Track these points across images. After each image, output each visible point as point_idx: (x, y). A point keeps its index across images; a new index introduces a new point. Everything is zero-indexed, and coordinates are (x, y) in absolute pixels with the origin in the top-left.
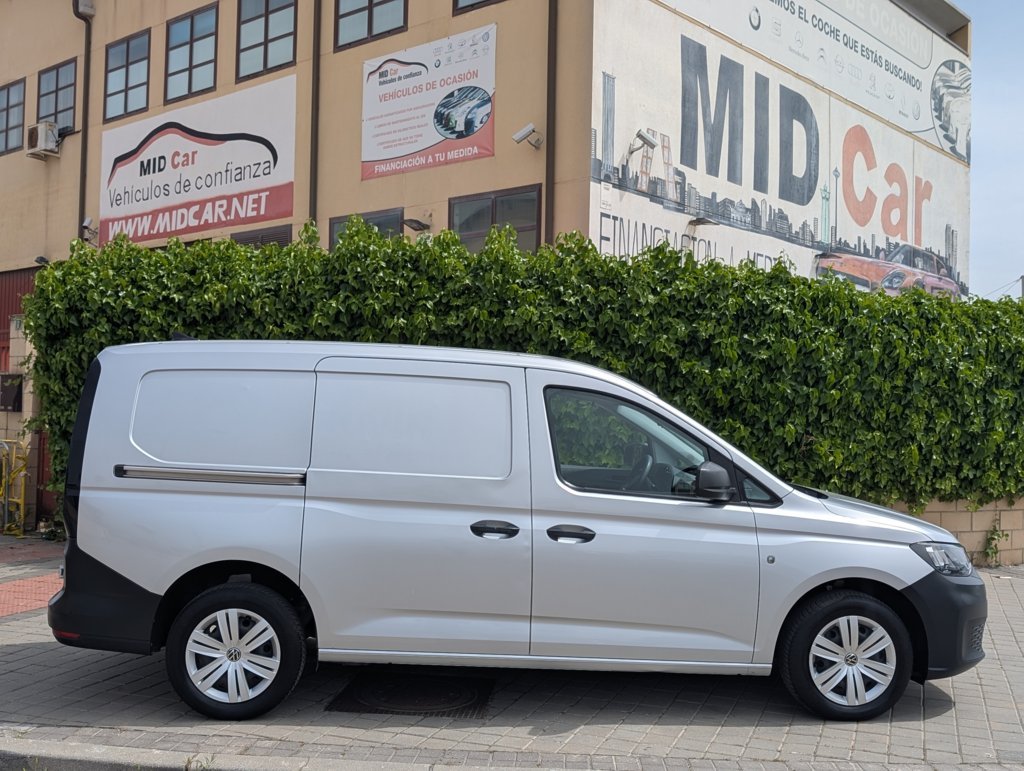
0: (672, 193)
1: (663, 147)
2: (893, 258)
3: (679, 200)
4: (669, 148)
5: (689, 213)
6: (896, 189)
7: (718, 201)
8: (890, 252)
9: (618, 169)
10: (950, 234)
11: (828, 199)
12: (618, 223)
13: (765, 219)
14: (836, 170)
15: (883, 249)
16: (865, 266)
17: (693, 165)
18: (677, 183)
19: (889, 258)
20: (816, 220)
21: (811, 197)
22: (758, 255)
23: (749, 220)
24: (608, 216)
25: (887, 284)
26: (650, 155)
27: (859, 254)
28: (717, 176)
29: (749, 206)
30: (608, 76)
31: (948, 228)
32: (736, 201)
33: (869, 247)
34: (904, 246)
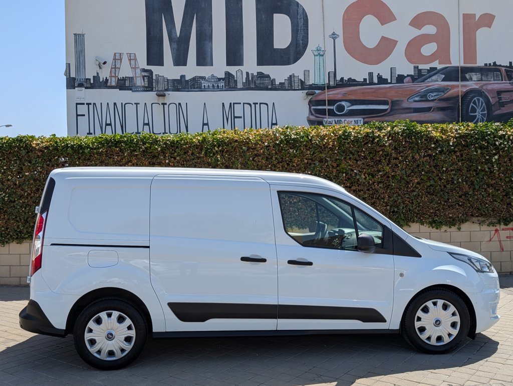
0: (139, 82)
1: (130, 60)
2: (426, 79)
3: (147, 85)
4: (135, 59)
5: (158, 91)
6: (430, 29)
7: (187, 78)
8: (421, 76)
9: (90, 79)
11: (323, 55)
12: (91, 107)
13: (241, 81)
14: (334, 34)
15: (408, 76)
16: (382, 91)
17: (160, 63)
18: (144, 77)
19: (419, 80)
20: (307, 72)
21: (300, 58)
22: (234, 104)
23: (222, 84)
24: (83, 104)
25: (417, 99)
26: (117, 66)
27: (372, 83)
28: (185, 64)
29: (223, 76)
30: (79, 35)
32: (207, 76)
33: (386, 75)
34: (448, 67)
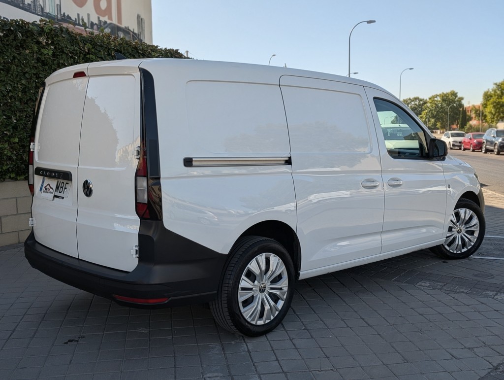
8: (101, 26)
10: (140, 21)
15: (96, 24)
31: (138, 16)
33: (86, 21)
34: (111, 24)
